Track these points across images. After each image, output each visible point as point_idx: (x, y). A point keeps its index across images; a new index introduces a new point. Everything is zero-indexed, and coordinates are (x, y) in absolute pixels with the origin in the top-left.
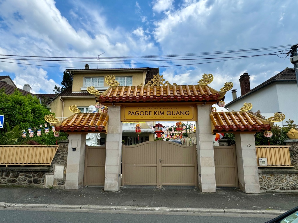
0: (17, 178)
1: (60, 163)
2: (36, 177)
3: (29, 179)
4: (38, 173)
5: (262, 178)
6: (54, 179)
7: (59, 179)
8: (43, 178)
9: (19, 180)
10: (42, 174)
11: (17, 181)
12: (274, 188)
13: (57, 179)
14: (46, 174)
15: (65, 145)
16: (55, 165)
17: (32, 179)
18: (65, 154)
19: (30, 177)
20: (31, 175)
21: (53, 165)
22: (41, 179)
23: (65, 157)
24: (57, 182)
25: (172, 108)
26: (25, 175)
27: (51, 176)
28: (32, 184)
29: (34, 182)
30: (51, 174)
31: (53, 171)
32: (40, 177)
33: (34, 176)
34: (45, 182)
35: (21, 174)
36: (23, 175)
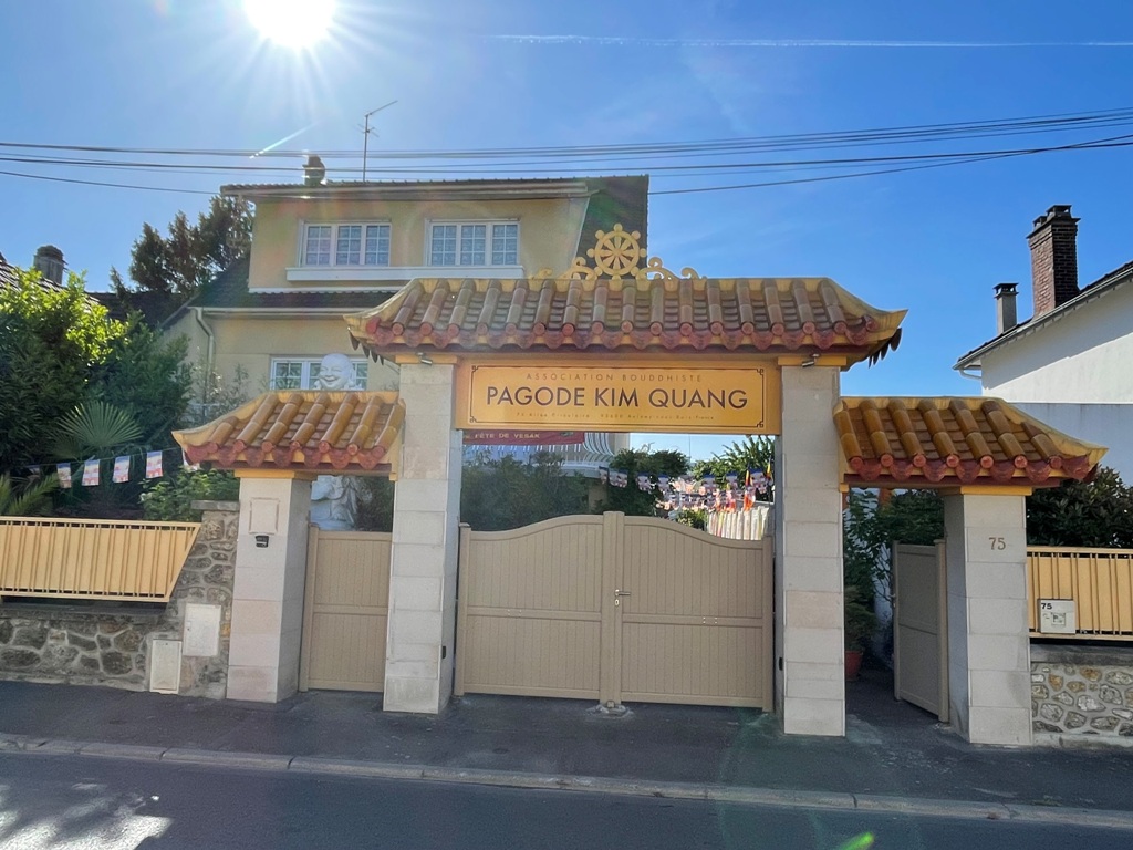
0: (39, 648)
1: (204, 593)
2: (113, 649)
3: (87, 654)
4: (122, 632)
5: (1047, 684)
6: (186, 658)
7: (203, 658)
8: (140, 652)
9: (48, 654)
10: (137, 637)
11: (38, 659)
12: (1096, 727)
13: (197, 658)
14: (148, 636)
15: (227, 521)
16: (185, 603)
17: (97, 654)
18: (225, 559)
19: (90, 646)
20: (95, 639)
21: (180, 601)
22: (133, 655)
23: (225, 572)
24: (194, 669)
25: (670, 378)
26: (69, 636)
27: (173, 645)
28: (97, 672)
29: (104, 664)
30: (171, 637)
31: (177, 624)
32: (127, 647)
33: (105, 643)
34: (147, 668)
35: (54, 630)
36: (64, 639)
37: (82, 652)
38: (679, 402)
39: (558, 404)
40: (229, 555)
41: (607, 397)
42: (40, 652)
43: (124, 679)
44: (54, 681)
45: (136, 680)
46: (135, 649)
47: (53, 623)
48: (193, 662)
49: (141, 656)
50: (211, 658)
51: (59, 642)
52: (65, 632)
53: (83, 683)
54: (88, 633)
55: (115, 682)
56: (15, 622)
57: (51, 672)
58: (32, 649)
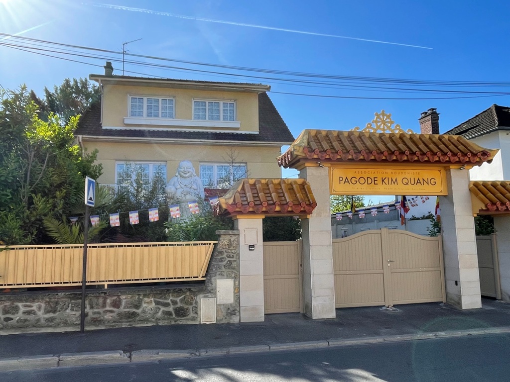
0: (138, 309)
1: (225, 275)
2: (179, 305)
3: (166, 309)
4: (183, 296)
6: (218, 305)
7: (226, 304)
8: (194, 305)
9: (144, 312)
10: (192, 298)
11: (138, 315)
13: (224, 305)
14: (198, 297)
15: (232, 240)
16: (215, 279)
17: (171, 309)
18: (233, 257)
19: (167, 305)
20: (169, 301)
21: (211, 278)
22: (190, 307)
23: (233, 263)
24: (223, 310)
25: (409, 173)
26: (155, 301)
27: (211, 300)
28: (172, 317)
29: (175, 313)
30: (210, 296)
31: (212, 289)
32: (186, 303)
33: (175, 303)
34: (199, 313)
35: (146, 299)
36: (152, 302)
37: (163, 309)
38: (413, 183)
39: (368, 184)
40: (235, 255)
41: (386, 181)
42: (139, 311)
43: (187, 319)
44: (150, 325)
45: (193, 319)
46: (191, 304)
47: (145, 296)
48: (222, 307)
49: (195, 307)
50: (231, 304)
51: (148, 305)
52: (152, 299)
53: (166, 324)
54: (165, 298)
55: (182, 321)
56: (123, 297)
57: (147, 320)
58: (134, 310)
